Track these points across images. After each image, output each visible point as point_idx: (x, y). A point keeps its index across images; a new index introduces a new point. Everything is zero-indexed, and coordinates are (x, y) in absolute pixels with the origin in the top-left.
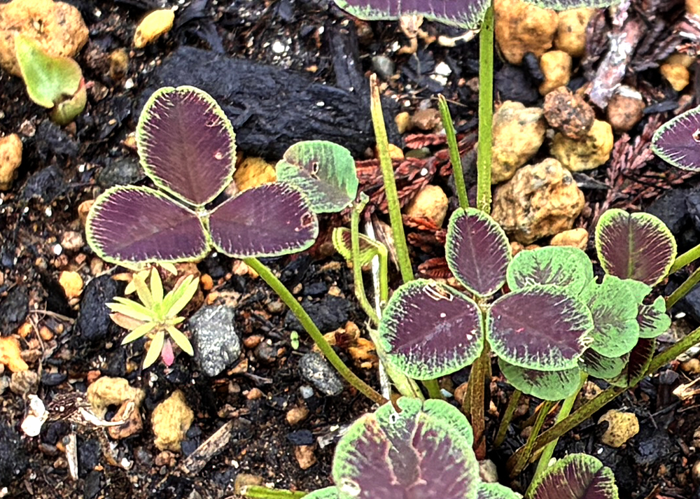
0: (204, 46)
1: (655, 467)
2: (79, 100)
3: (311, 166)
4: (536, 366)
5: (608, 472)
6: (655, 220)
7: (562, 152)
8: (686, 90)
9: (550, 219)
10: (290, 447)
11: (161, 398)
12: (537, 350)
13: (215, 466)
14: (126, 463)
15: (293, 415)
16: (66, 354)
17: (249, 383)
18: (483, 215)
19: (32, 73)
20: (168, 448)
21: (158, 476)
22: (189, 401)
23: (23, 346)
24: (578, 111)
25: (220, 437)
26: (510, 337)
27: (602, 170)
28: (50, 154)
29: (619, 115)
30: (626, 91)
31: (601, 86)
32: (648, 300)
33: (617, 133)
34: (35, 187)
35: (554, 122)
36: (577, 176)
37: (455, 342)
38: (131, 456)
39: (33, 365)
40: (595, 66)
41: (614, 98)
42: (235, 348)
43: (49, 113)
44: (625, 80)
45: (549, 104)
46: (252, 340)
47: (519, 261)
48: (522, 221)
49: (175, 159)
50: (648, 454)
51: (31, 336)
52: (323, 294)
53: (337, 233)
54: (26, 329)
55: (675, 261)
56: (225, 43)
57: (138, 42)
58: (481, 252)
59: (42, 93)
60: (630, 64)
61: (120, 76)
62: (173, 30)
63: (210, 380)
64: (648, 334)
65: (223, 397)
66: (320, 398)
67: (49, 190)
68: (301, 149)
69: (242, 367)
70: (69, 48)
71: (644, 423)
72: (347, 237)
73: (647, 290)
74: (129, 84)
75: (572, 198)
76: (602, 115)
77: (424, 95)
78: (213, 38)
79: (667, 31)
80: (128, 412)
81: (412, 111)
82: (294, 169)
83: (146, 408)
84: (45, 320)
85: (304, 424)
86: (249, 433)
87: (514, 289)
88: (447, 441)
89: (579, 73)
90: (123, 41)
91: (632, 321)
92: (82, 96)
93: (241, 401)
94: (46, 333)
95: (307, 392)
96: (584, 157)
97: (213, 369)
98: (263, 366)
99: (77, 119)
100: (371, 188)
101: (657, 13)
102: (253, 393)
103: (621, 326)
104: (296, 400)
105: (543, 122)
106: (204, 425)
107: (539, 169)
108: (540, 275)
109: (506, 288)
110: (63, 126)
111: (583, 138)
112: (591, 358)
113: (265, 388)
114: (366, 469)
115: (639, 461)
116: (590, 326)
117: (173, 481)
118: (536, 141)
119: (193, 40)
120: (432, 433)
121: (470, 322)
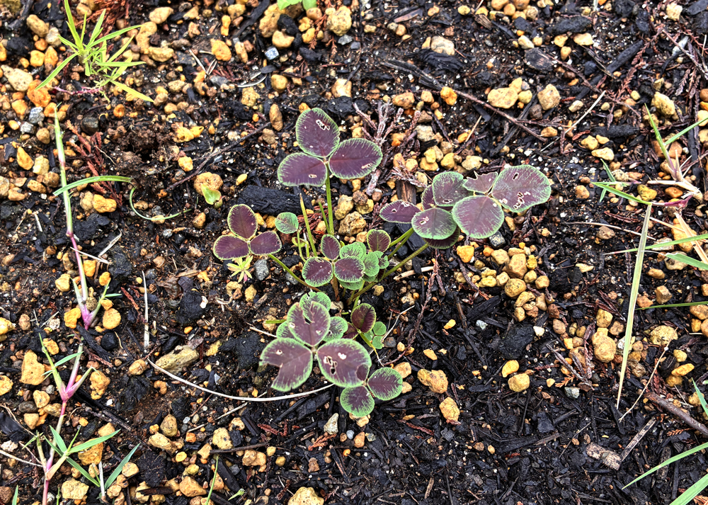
0: (256, 184)
1: (389, 300)
2: (220, 202)
3: (285, 220)
4: (348, 281)
5: (373, 308)
6: (384, 232)
7: (359, 209)
8: (395, 189)
9: (356, 229)
10: (285, 299)
11: (247, 287)
12: (349, 276)
13: (263, 306)
14: (238, 306)
15: (284, 290)
16: (220, 275)
17: (272, 281)
18: (332, 236)
19: (207, 195)
20: (250, 301)
21: (247, 310)
22: (255, 287)
23: (208, 274)
24: (363, 197)
25: (264, 297)
26: (341, 272)
27: (371, 214)
28: (213, 218)
29: (375, 198)
30: (377, 190)
31: (369, 190)
32: (383, 256)
33: (375, 203)
34: (209, 227)
35: (356, 201)
36: (363, 216)
37: (325, 275)
38: (239, 304)
39: (211, 279)
40: (368, 183)
41: (374, 192)
42: (267, 272)
43: (213, 206)
44: (376, 187)
45: (355, 195)
46: (272, 269)
47: (343, 249)
48: (348, 230)
49: (240, 226)
50: (387, 297)
51: (210, 271)
52: (292, 254)
53: (293, 239)
54: (209, 269)
55: (390, 244)
56: (262, 183)
57: (237, 184)
58: (332, 247)
59: (210, 201)
60: (378, 182)
61: (233, 193)
62: (247, 180)
63: (261, 281)
64: (383, 267)
65: (265, 286)
66: (291, 285)
67: (213, 228)
68: (282, 215)
69: (269, 277)
70: (217, 187)
71: (385, 288)
72: (296, 239)
73: (382, 254)
74: (235, 196)
75: (362, 222)
76: (370, 198)
77: (319, 194)
78: (258, 182)
79: (388, 171)
80: (238, 292)
81: (316, 199)
82: (280, 221)
83: (243, 290)
84: (214, 266)
85: (288, 293)
86: (272, 296)
87: (342, 258)
88: (321, 309)
89: (363, 185)
90: (233, 183)
91: (377, 264)
92: (221, 201)
93: (270, 286)
94: (214, 269)
95: (288, 283)
96: (365, 210)
97: (261, 278)
98: (276, 276)
99: (221, 207)
100: (302, 224)
101: (385, 166)
102: (273, 284)
103: (374, 267)
104: (285, 286)
105: (353, 201)
106: (260, 294)
107: (352, 215)
108: (349, 253)
109: (339, 258)
110: (217, 209)
111: (365, 205)
112: (366, 277)
113: (277, 282)
114: (296, 319)
115: (385, 299)
116: (364, 268)
117: (251, 311)
118: (352, 207)
119: (253, 183)
120: (316, 307)
121: (329, 268)
